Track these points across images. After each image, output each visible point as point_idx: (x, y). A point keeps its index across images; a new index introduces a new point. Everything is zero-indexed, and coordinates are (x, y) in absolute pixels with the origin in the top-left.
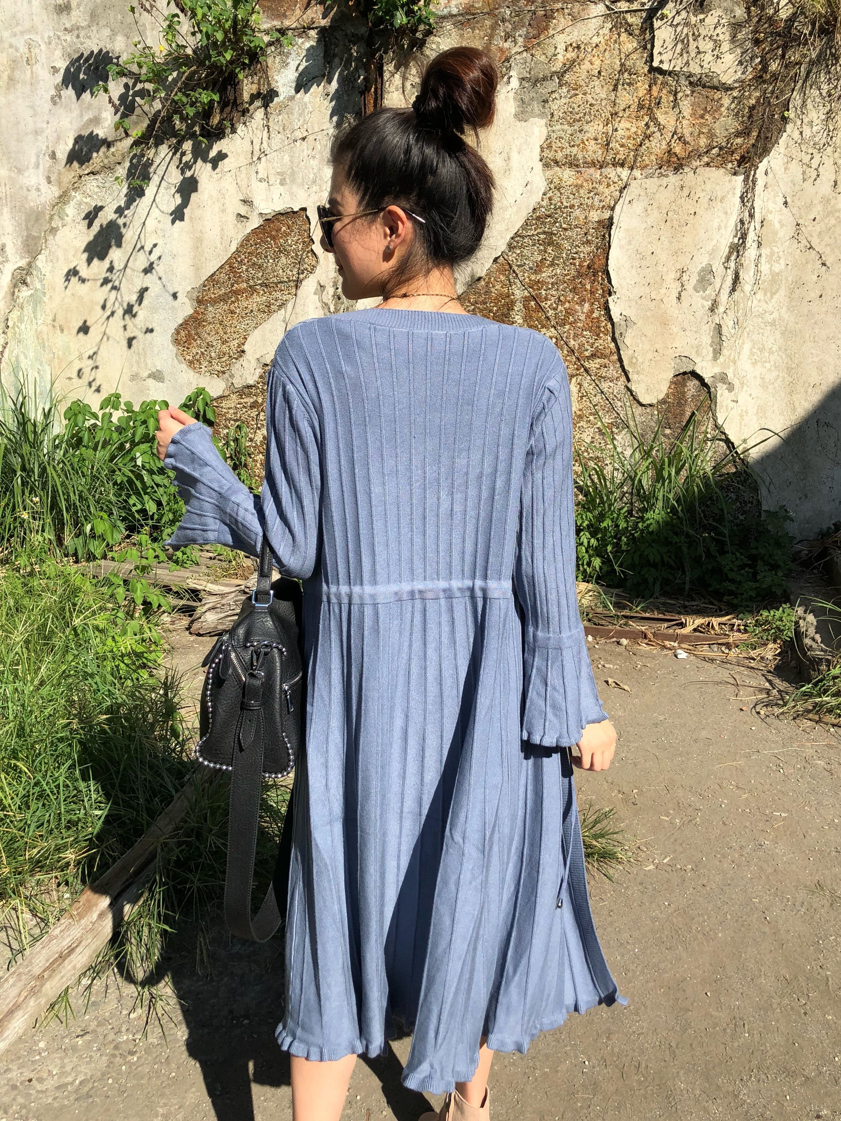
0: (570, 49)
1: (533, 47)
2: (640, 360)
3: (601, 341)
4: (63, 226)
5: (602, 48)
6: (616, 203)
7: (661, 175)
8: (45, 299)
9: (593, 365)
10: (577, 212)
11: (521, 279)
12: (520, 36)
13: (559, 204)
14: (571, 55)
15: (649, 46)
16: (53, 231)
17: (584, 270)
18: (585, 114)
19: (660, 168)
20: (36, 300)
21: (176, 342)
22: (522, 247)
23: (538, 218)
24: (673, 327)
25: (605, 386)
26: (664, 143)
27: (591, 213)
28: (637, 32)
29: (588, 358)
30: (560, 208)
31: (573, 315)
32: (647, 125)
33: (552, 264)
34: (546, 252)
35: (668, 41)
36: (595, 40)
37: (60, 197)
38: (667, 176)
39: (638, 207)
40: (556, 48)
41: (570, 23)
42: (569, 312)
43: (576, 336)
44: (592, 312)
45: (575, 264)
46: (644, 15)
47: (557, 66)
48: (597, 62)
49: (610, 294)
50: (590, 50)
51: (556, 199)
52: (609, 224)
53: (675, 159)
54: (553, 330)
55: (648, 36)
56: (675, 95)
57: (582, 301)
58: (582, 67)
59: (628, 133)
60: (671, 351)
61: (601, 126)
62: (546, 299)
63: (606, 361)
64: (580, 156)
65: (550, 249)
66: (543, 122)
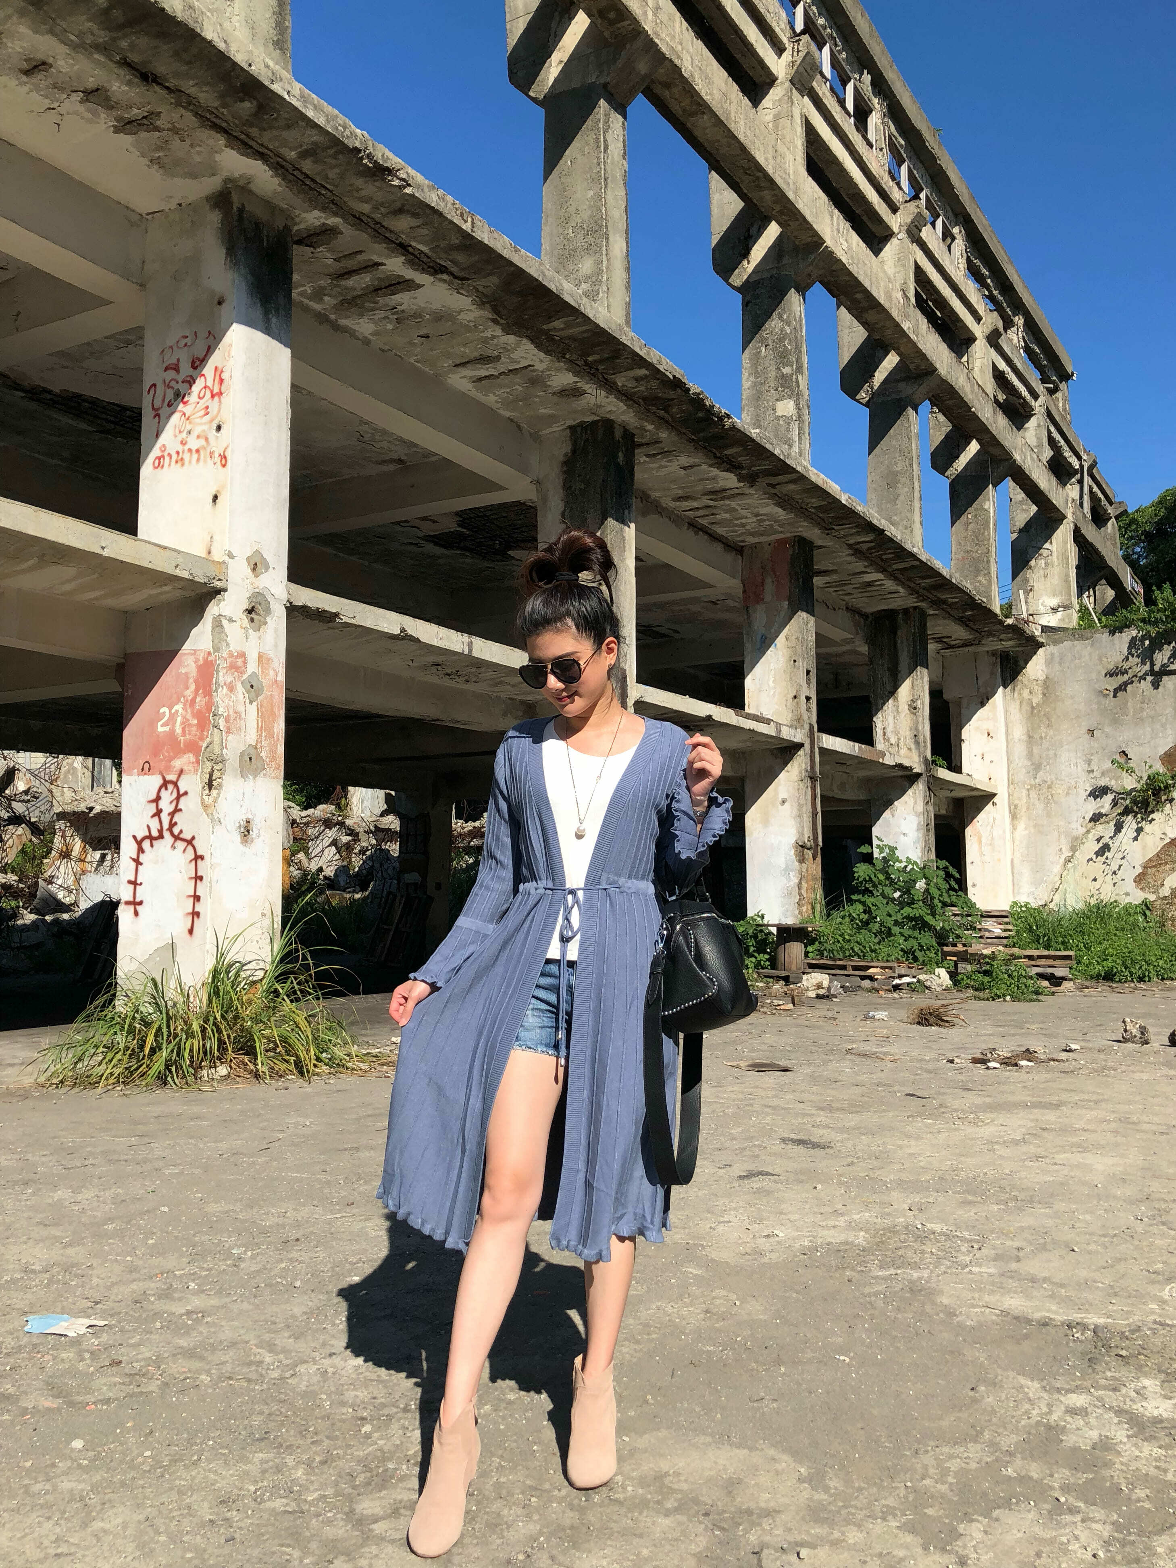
4: (1087, 843)
16: (1082, 845)
20: (1075, 867)
21: (1135, 881)
37: (1086, 833)
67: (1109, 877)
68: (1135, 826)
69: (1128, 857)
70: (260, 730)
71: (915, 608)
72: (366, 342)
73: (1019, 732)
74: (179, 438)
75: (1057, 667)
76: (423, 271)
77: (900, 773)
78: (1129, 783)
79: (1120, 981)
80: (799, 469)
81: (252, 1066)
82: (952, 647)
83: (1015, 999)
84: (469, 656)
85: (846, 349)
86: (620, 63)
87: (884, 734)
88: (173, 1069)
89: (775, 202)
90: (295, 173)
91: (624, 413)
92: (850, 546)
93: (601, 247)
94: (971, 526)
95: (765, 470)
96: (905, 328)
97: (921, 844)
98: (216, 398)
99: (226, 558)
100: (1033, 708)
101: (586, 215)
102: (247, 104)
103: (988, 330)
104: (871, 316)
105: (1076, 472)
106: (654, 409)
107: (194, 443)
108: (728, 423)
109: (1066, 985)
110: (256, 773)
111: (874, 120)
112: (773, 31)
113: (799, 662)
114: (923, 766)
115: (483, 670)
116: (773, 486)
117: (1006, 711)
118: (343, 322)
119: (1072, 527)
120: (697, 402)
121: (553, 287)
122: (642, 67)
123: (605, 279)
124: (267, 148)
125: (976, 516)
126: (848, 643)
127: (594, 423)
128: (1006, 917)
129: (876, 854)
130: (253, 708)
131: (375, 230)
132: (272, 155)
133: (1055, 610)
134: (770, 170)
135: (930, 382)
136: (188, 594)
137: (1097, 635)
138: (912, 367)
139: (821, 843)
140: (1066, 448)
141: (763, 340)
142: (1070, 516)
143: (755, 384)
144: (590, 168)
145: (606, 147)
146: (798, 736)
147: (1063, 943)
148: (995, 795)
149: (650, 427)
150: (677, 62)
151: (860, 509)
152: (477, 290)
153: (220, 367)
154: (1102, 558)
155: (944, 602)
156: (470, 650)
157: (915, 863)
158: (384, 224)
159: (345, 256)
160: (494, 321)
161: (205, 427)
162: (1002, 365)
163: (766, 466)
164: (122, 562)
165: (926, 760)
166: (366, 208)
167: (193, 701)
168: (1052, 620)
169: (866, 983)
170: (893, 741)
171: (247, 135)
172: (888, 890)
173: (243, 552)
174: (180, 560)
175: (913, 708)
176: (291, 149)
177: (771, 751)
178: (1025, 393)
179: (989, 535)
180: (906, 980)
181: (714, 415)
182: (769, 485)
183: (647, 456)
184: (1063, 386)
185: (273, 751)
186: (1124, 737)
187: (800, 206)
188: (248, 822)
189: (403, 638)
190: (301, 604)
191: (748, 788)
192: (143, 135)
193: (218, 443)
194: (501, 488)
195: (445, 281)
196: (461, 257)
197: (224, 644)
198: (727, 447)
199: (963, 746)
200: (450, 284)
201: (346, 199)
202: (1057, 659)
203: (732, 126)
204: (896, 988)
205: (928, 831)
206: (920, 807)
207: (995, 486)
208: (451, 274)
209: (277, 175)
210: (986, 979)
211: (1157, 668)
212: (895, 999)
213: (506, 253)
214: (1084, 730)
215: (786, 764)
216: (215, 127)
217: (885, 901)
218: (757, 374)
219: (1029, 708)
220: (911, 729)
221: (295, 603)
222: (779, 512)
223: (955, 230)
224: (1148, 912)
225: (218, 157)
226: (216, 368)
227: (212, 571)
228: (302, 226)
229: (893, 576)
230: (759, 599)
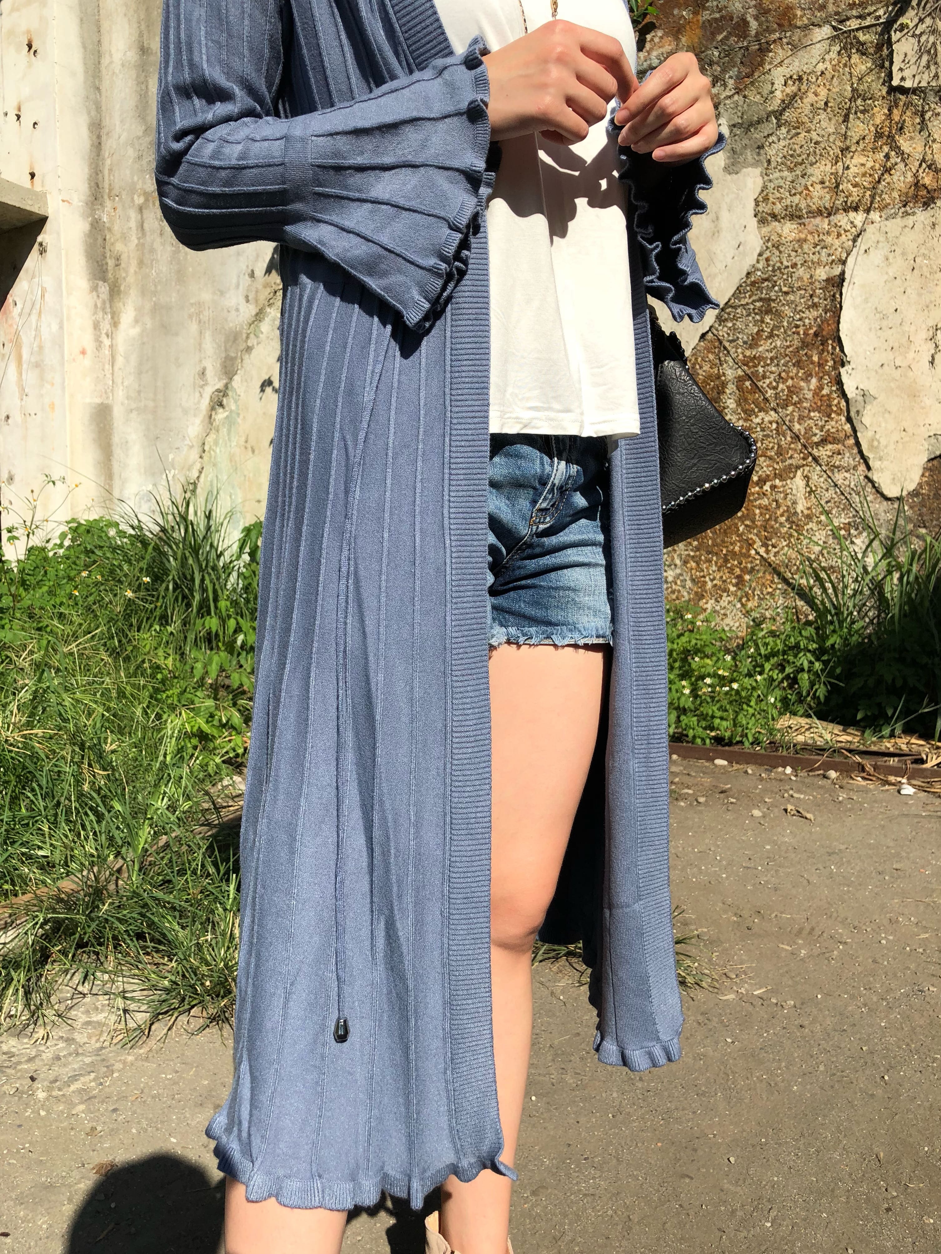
0: (790, 82)
1: (745, 87)
2: (883, 442)
3: (833, 423)
4: (258, 344)
5: (828, 76)
6: (848, 255)
7: (907, 214)
8: (239, 420)
9: (823, 453)
10: (801, 272)
11: (734, 356)
12: (731, 77)
13: (778, 264)
14: (791, 89)
15: (887, 64)
16: (249, 349)
17: (809, 339)
18: (808, 155)
19: (905, 206)
20: (230, 421)
22: (735, 318)
23: (753, 284)
24: (925, 399)
25: (839, 477)
26: (909, 174)
27: (818, 271)
28: (871, 50)
29: (817, 444)
30: (779, 268)
31: (797, 394)
32: (887, 157)
33: (771, 336)
34: (762, 321)
35: (910, 53)
36: (821, 67)
37: (257, 314)
38: (914, 214)
39: (876, 256)
40: (773, 84)
41: (790, 53)
42: (791, 391)
43: (801, 419)
44: (821, 388)
45: (798, 333)
46: (879, 29)
47: (775, 105)
48: (823, 92)
49: (843, 365)
50: (814, 80)
51: (774, 259)
52: (841, 279)
53: (925, 192)
54: (772, 413)
55: (885, 52)
56: (922, 116)
57: (807, 377)
58: (805, 101)
59: (863, 170)
60: (922, 428)
61: (829, 165)
62: (764, 377)
63: (840, 446)
64: (803, 205)
65: (767, 319)
66: (758, 171)
148: (43, 221)
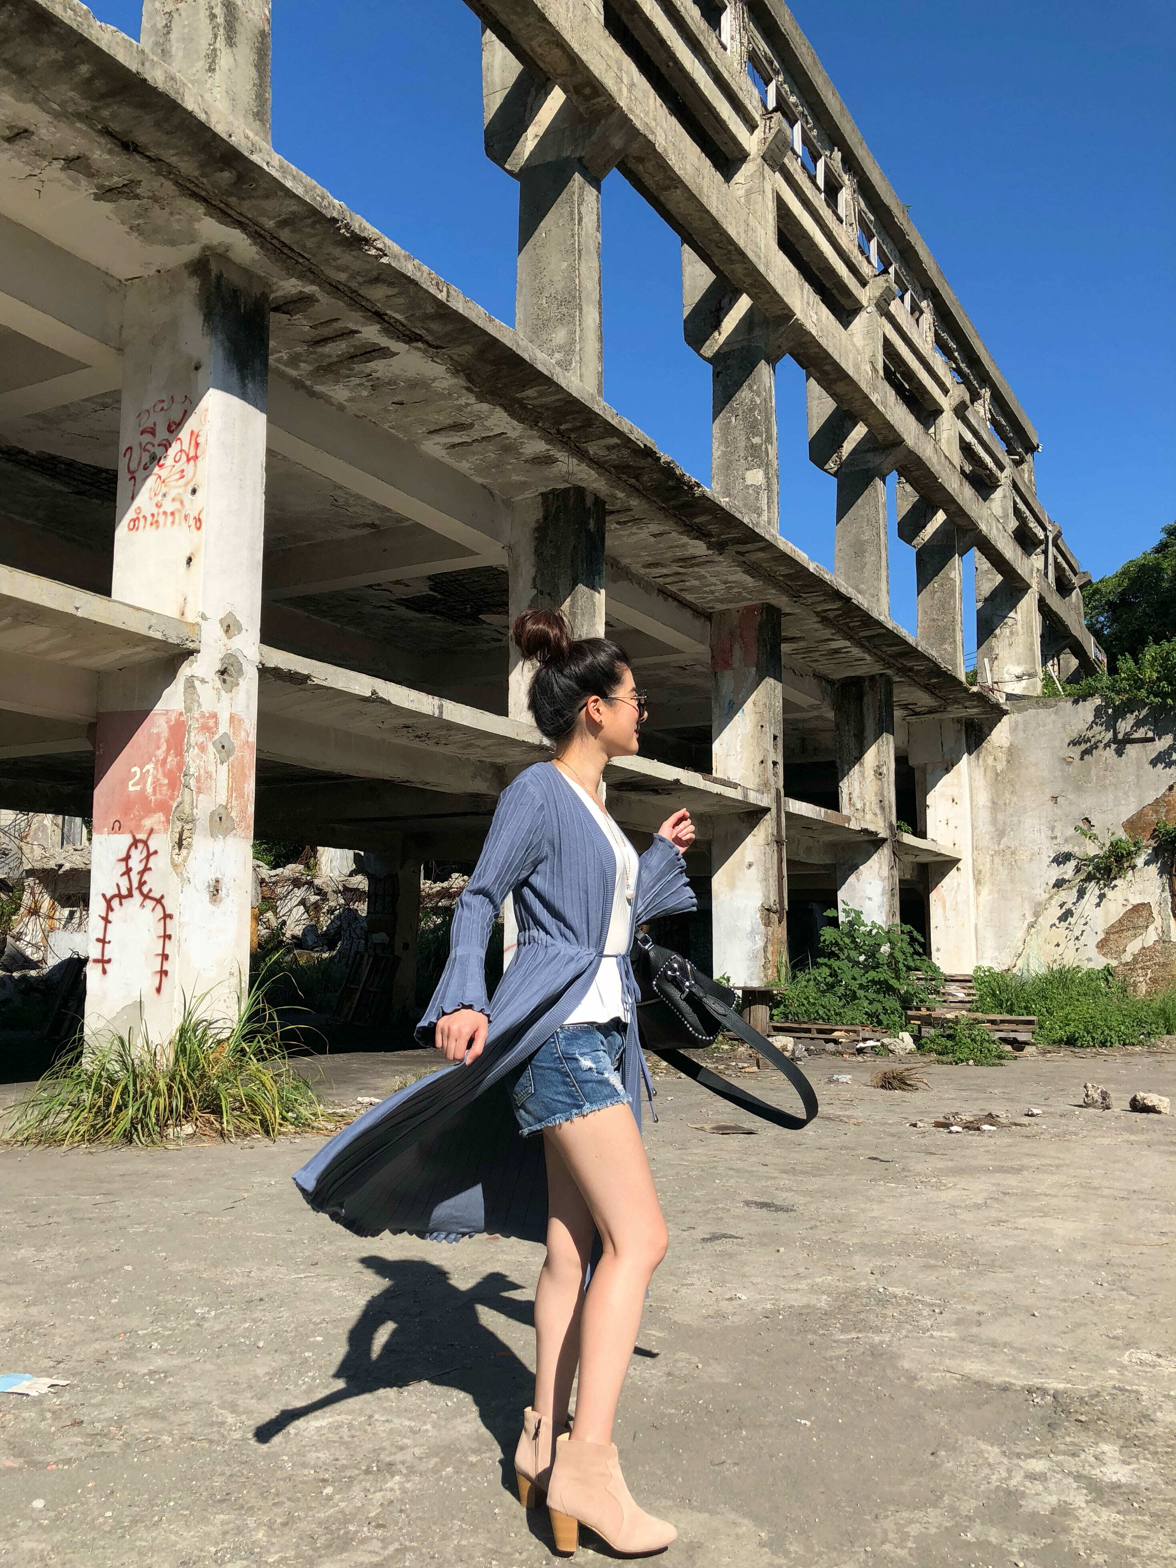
4: (1050, 910)
8: (1041, 934)
16: (1045, 911)
20: (1038, 933)
21: (1097, 947)
37: (1049, 898)
67: (1072, 942)
68: (1097, 892)
69: (1090, 923)
70: (230, 790)
71: (881, 675)
72: (341, 408)
73: (983, 798)
74: (155, 500)
75: (1021, 734)
76: (398, 339)
77: (866, 838)
78: (1092, 849)
79: (1082, 1046)
80: (767, 537)
81: (218, 1125)
82: (916, 714)
83: (978, 1063)
84: (440, 718)
85: (815, 420)
86: (594, 138)
87: (850, 799)
88: (139, 1127)
89: (746, 275)
90: (274, 241)
91: (595, 480)
92: (818, 614)
93: (574, 317)
94: (938, 594)
95: (734, 538)
96: (874, 400)
97: (886, 908)
98: (192, 462)
99: (199, 620)
100: (997, 774)
101: (559, 286)
102: (226, 174)
103: (955, 402)
104: (840, 388)
105: (1041, 542)
106: (624, 477)
107: (168, 506)
108: (697, 492)
109: (1029, 1049)
110: (226, 833)
111: (845, 196)
112: (746, 108)
113: (767, 728)
114: (888, 831)
115: (453, 732)
116: (742, 554)
117: (971, 778)
118: (318, 388)
119: (1037, 596)
120: (668, 471)
121: (526, 357)
122: (617, 142)
123: (578, 349)
124: (246, 217)
125: (942, 585)
126: (816, 709)
127: (567, 490)
128: (970, 981)
129: (842, 918)
130: (224, 769)
131: (351, 298)
132: (250, 224)
133: (1019, 678)
134: (741, 243)
135: (898, 453)
136: (161, 654)
137: (1061, 704)
138: (880, 437)
139: (786, 907)
140: (1031, 518)
141: (733, 410)
142: (1035, 586)
143: (724, 454)
144: (565, 240)
145: (580, 220)
146: (765, 800)
147: (1026, 1008)
148: (959, 860)
149: (621, 495)
150: (650, 137)
151: (827, 577)
152: (451, 358)
153: (196, 431)
154: (1066, 627)
155: (911, 669)
156: (441, 713)
157: (881, 927)
158: (360, 292)
159: (321, 323)
160: (468, 389)
161: (181, 490)
162: (969, 437)
163: (734, 534)
164: (95, 622)
165: (891, 825)
166: (343, 277)
167: (164, 761)
168: (1017, 688)
169: (831, 1047)
170: (859, 806)
171: (226, 204)
172: (853, 954)
173: (216, 614)
174: (153, 621)
175: (879, 774)
176: (270, 219)
177: (739, 815)
178: (991, 464)
179: (955, 604)
180: (870, 1043)
181: (684, 483)
182: (738, 553)
183: (618, 523)
184: (1029, 457)
185: (243, 811)
186: (1087, 804)
187: (771, 279)
188: (217, 881)
189: (374, 701)
190: (273, 666)
191: (715, 851)
192: (123, 202)
193: (193, 506)
194: (474, 553)
195: (420, 349)
196: (435, 326)
197: (196, 704)
198: (697, 515)
199: (928, 811)
200: (425, 352)
201: (323, 268)
202: (1021, 726)
203: (704, 201)
204: (861, 1051)
205: (893, 895)
206: (885, 872)
207: (961, 555)
208: (427, 342)
209: (255, 244)
210: (949, 1043)
211: (1120, 736)
212: (859, 1062)
213: (480, 323)
214: (1048, 797)
215: (753, 828)
216: (194, 195)
217: (851, 965)
218: (727, 444)
219: (993, 775)
220: (876, 795)
221: (267, 665)
222: (748, 580)
223: (924, 304)
224: (1110, 978)
225: (197, 225)
226: (192, 432)
227: (185, 632)
228: (279, 293)
229: (860, 644)
230: (727, 664)
